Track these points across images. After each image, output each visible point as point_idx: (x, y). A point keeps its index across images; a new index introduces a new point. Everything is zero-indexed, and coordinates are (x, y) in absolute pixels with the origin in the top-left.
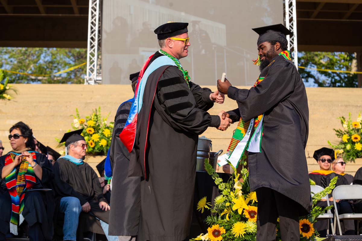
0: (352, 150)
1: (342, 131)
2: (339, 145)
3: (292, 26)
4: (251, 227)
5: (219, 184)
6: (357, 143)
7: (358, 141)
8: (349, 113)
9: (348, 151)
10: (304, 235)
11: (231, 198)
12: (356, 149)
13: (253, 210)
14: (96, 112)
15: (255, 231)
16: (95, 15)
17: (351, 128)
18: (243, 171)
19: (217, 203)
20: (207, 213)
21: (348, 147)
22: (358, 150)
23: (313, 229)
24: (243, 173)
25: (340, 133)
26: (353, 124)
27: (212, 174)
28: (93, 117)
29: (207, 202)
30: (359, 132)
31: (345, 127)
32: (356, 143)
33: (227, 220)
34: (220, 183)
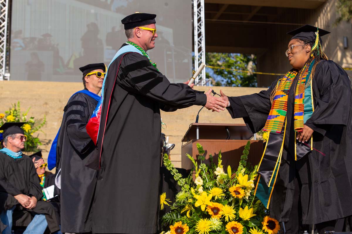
3: (200, 26)
4: (214, 224)
5: (178, 180)
10: (270, 232)
11: (191, 194)
13: (216, 207)
14: (15, 107)
15: (219, 229)
16: (4, 11)
18: (201, 166)
19: (178, 200)
20: (167, 209)
23: (278, 225)
24: (201, 169)
27: (171, 169)
28: (12, 112)
29: (166, 198)
33: (187, 217)
34: (179, 178)
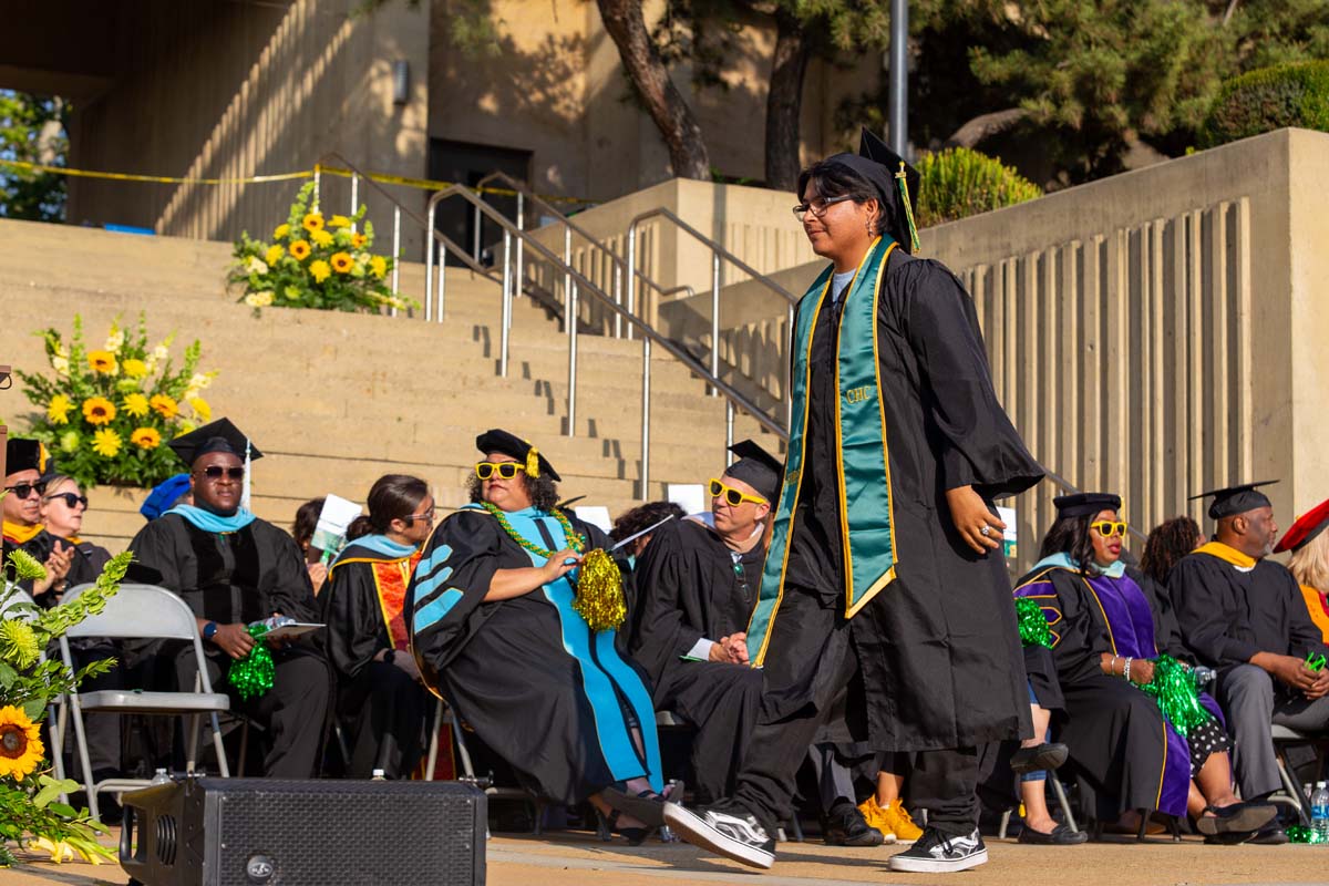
0: (83, 455)
1: (45, 382)
2: (34, 430)
6: (103, 430)
7: (107, 423)
8: (75, 319)
9: (66, 458)
10: (6, 766)
12: (98, 452)
17: (83, 373)
21: (70, 441)
22: (106, 453)
23: (38, 744)
25: (39, 390)
26: (92, 357)
30: (110, 388)
31: (62, 368)
32: (100, 428)
